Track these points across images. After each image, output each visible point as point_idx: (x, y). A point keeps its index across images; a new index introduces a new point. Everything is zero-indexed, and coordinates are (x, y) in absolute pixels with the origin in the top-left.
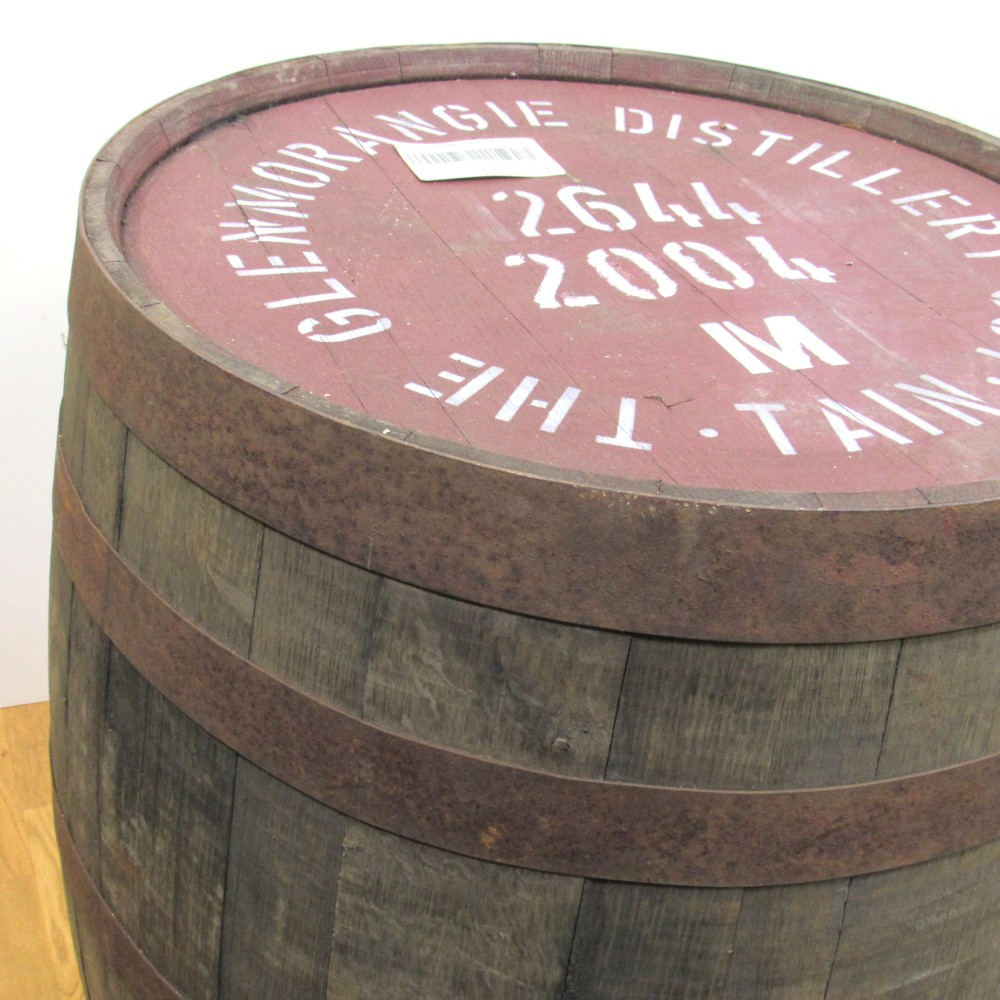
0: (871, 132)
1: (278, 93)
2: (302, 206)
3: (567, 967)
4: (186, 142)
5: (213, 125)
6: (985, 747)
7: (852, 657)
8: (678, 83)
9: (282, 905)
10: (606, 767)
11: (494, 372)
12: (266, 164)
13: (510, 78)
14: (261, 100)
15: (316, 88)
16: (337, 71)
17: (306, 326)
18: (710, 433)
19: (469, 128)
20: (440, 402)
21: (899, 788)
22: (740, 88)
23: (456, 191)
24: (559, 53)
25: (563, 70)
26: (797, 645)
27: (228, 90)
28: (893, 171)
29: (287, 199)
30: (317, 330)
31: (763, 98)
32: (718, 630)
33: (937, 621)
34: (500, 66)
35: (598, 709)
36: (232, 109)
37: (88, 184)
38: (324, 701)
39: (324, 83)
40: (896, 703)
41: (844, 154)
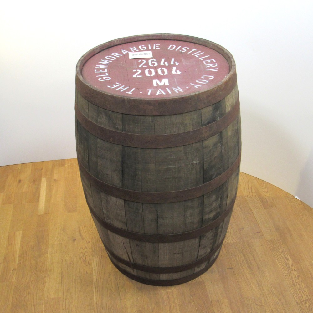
0: (212, 49)
1: (115, 44)
2: (109, 63)
3: (122, 158)
4: (98, 53)
5: (103, 50)
6: (170, 133)
7: (147, 118)
8: (184, 40)
9: (93, 151)
10: (122, 130)
11: (120, 85)
12: (107, 56)
13: (156, 40)
14: (112, 45)
15: (122, 43)
16: (126, 40)
17: (99, 79)
18: (141, 92)
19: (143, 50)
20: (110, 88)
21: (158, 136)
22: (194, 41)
23: (134, 60)
24: (165, 35)
25: (166, 38)
26: (141, 116)
27: (106, 45)
28: (209, 56)
29: (108, 62)
30: (101, 79)
31: (197, 43)
32: (131, 113)
33: (158, 114)
34: (155, 38)
35: (120, 123)
36: (107, 47)
37: (79, 60)
38: (95, 123)
39: (124, 42)
40: (155, 124)
41: (203, 53)
